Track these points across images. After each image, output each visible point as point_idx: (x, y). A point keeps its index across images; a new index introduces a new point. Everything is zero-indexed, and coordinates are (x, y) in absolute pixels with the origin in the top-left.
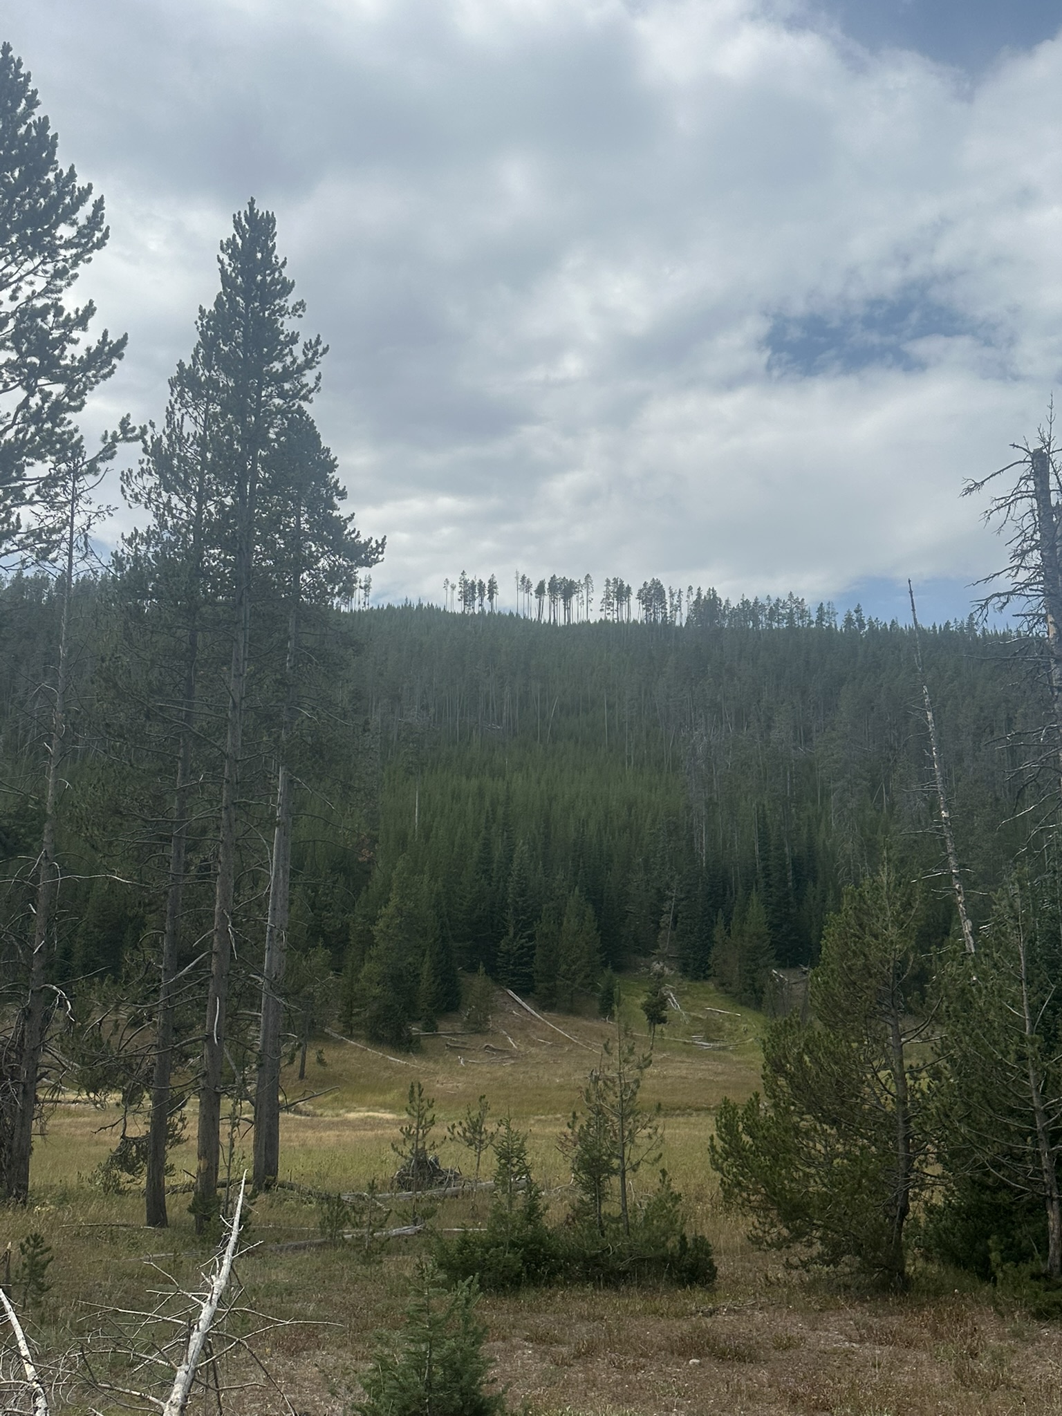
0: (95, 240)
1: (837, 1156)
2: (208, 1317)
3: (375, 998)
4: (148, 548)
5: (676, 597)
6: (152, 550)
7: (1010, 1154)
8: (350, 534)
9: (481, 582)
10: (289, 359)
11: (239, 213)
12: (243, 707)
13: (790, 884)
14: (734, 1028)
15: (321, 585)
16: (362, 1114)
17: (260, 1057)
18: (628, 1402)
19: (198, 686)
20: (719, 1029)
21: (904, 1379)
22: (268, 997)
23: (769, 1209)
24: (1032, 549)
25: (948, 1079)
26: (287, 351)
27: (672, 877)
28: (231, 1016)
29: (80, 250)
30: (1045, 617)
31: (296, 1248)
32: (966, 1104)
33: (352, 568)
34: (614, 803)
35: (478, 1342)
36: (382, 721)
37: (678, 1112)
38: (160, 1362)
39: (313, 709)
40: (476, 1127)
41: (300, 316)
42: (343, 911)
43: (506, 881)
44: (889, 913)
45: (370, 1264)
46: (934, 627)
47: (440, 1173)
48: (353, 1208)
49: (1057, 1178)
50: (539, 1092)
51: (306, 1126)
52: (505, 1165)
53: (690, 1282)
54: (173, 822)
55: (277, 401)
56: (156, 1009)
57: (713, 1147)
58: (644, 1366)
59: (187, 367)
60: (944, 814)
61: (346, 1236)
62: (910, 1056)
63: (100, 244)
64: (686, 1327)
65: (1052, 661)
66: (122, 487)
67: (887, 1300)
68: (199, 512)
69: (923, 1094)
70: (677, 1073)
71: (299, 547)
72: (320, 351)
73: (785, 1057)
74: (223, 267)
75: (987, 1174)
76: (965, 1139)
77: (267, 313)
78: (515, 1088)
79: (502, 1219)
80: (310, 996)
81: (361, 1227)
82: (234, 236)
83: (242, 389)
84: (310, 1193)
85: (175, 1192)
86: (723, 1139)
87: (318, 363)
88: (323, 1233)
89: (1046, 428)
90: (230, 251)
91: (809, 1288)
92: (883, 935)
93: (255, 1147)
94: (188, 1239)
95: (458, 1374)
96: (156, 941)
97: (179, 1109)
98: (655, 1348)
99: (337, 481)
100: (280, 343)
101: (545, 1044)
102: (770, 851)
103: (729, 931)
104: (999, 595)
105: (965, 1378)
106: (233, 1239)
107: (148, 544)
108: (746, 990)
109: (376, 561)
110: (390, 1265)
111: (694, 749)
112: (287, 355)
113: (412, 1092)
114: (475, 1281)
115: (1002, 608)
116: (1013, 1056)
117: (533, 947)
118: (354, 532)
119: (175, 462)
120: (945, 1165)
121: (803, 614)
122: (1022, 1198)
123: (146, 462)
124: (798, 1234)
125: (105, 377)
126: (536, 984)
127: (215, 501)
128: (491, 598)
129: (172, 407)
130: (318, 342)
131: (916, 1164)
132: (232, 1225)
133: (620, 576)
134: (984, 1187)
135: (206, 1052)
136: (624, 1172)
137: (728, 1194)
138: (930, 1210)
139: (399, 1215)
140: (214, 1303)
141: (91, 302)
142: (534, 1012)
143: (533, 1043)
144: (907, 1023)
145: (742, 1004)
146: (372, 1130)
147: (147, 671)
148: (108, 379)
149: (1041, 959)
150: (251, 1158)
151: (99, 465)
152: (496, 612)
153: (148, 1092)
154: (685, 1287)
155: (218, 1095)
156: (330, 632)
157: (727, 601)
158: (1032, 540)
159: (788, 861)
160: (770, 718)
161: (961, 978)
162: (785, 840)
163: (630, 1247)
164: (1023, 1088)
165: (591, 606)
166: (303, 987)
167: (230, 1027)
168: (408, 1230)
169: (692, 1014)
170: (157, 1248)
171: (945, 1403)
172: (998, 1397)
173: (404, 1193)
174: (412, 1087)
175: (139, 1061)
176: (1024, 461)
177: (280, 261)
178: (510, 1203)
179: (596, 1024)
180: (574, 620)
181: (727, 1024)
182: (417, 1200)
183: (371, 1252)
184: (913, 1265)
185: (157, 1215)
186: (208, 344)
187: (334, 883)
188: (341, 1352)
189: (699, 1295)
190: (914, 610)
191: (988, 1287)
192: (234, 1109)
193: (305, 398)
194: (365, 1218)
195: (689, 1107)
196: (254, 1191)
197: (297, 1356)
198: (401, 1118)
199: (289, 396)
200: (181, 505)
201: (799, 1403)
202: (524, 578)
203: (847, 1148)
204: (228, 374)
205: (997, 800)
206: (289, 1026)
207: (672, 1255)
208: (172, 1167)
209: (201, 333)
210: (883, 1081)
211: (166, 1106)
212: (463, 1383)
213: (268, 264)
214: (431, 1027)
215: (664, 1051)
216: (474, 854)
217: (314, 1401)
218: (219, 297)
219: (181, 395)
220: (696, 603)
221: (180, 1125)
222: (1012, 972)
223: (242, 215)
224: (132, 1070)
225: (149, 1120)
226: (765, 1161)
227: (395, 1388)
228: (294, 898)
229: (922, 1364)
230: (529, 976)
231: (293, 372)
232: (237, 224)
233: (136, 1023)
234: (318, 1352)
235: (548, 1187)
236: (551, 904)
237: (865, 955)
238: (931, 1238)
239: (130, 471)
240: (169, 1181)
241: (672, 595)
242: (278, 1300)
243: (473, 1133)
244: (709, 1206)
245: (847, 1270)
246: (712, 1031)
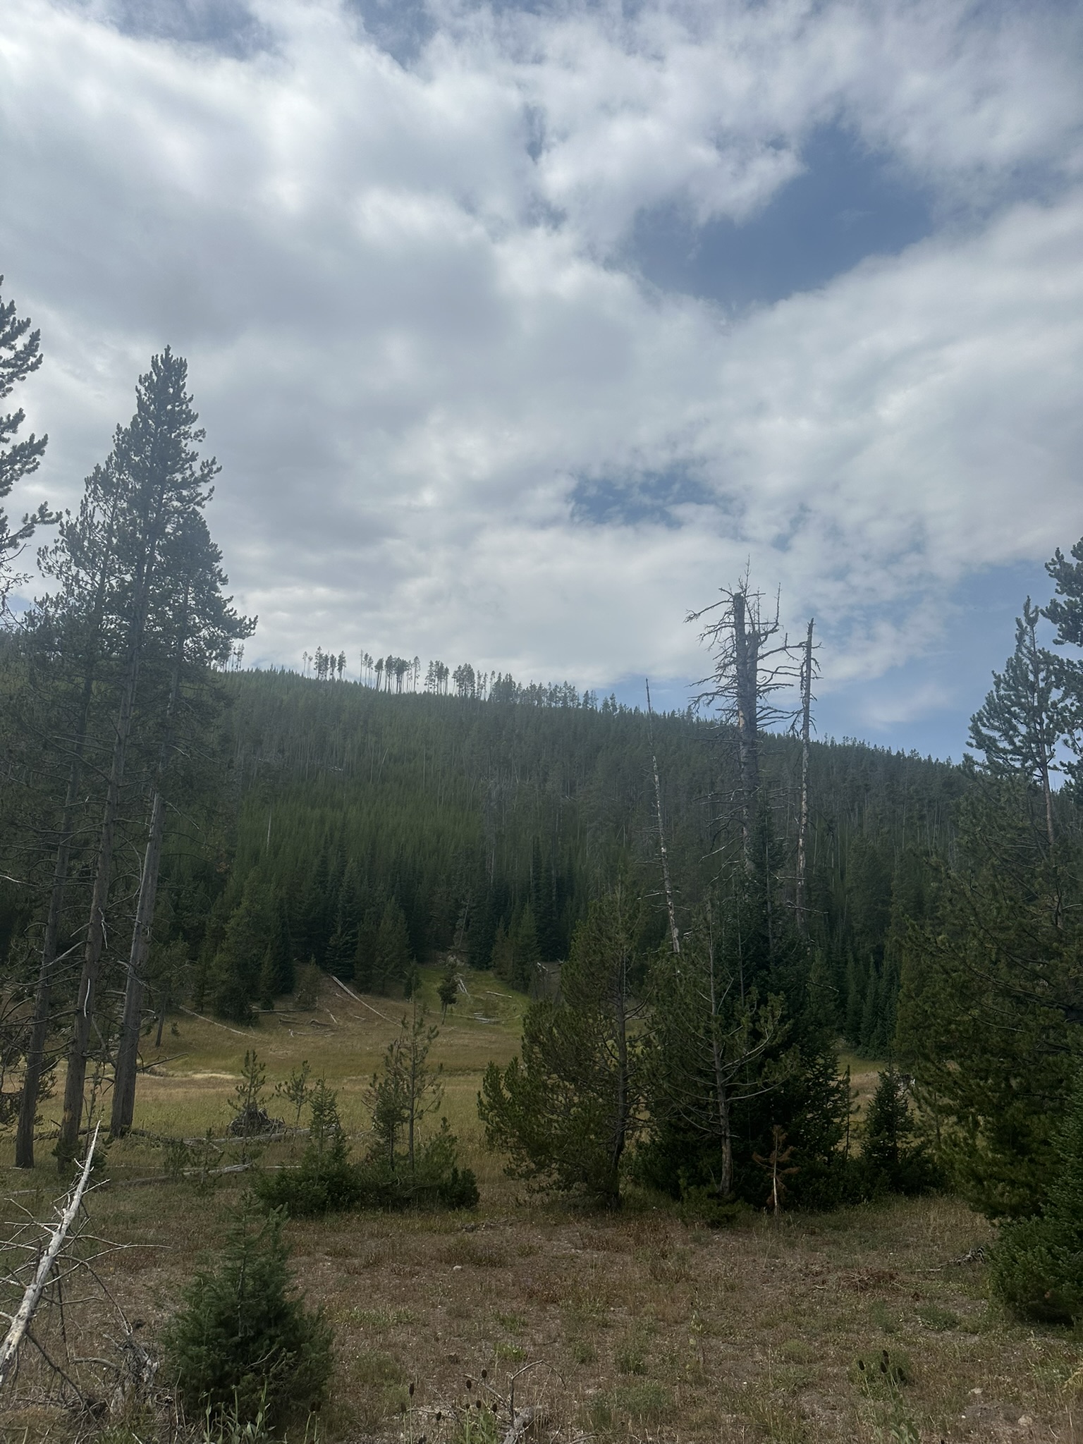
0: (29, 363)
1: (574, 1105)
2: (56, 1244)
3: (223, 982)
4: (56, 611)
5: (482, 679)
6: (59, 612)
7: (697, 1104)
8: (228, 611)
9: (333, 657)
10: (188, 472)
11: (157, 356)
12: (127, 744)
13: (554, 898)
14: (506, 1007)
15: (201, 650)
16: (206, 1075)
17: (122, 1028)
18: (404, 1301)
19: (90, 724)
20: (495, 1008)
21: (613, 1276)
22: (132, 980)
23: (520, 1148)
24: (731, 663)
25: (656, 1047)
26: (187, 465)
27: (467, 891)
28: (100, 994)
29: (16, 370)
30: (738, 712)
31: (144, 1184)
32: (669, 1066)
33: (228, 638)
34: (427, 832)
35: (284, 1258)
36: (245, 760)
37: (460, 1072)
38: (12, 1282)
39: (187, 748)
40: (298, 1086)
41: (200, 441)
42: (201, 912)
43: (337, 891)
44: (620, 921)
45: (203, 1196)
46: (664, 713)
47: (265, 1121)
48: (193, 1151)
49: (730, 1121)
50: (352, 1058)
51: (159, 1084)
52: (319, 1116)
53: (459, 1205)
54: (60, 834)
55: (175, 503)
56: (36, 987)
57: (481, 1102)
58: (418, 1272)
59: (102, 470)
60: (663, 850)
61: (185, 1174)
62: (632, 1029)
63: (34, 367)
64: (453, 1240)
65: (741, 743)
66: (38, 560)
67: (605, 1216)
68: (102, 584)
69: (638, 1058)
70: (461, 1041)
71: (185, 619)
72: (215, 469)
73: (540, 1031)
74: (140, 395)
75: (679, 1119)
76: (666, 1092)
77: (173, 435)
78: (334, 1055)
79: (314, 1158)
80: (169, 980)
81: (199, 1166)
82: (151, 373)
83: (146, 492)
84: (158, 1139)
85: (43, 1138)
86: (488, 1095)
87: (211, 478)
88: (166, 1171)
89: (744, 578)
90: (147, 384)
91: (547, 1208)
92: (615, 938)
93: (114, 1101)
94: (51, 1177)
95: (266, 1285)
96: (40, 932)
97: (50, 1070)
98: (428, 1258)
99: (221, 570)
100: (181, 459)
101: (359, 1019)
102: (541, 872)
103: (507, 933)
104: (707, 694)
105: (657, 1275)
106: (84, 1178)
107: (56, 607)
108: (517, 978)
109: (248, 635)
110: (220, 1197)
111: (490, 794)
112: (187, 469)
113: (247, 1058)
114: (284, 1209)
115: (709, 703)
116: (702, 1031)
117: (355, 943)
118: (232, 610)
119: (86, 543)
120: (652, 1112)
121: (574, 698)
122: (704, 1137)
123: (60, 542)
124: (541, 1166)
125: (29, 471)
126: (356, 972)
127: (116, 577)
128: (340, 669)
129: (86, 500)
130: (214, 462)
131: (632, 1111)
132: (84, 1166)
133: (441, 660)
134: (677, 1129)
135: (76, 1023)
136: (412, 1121)
137: (491, 1138)
138: (640, 1145)
139: (231, 1156)
140: (64, 1232)
141: (21, 410)
142: (353, 995)
143: (351, 1019)
144: (630, 1004)
145: (513, 989)
146: (214, 1088)
147: (48, 710)
148: (32, 473)
149: (725, 958)
150: (109, 1109)
151: (19, 541)
152: (344, 680)
153: (24, 1055)
154: (454, 1209)
155: (85, 1059)
156: (207, 688)
157: (520, 684)
158: (731, 657)
159: (554, 881)
160: (547, 773)
161: (668, 971)
162: (552, 866)
163: (414, 1179)
164: (708, 1054)
165: (418, 681)
166: (161, 973)
167: (99, 1003)
168: (238, 1168)
169: (476, 996)
170: (23, 1185)
171: (642, 1294)
172: (680, 1287)
173: (237, 1138)
174: (248, 1054)
175: (18, 1030)
176: (728, 601)
177: (188, 397)
178: (321, 1145)
179: (402, 1004)
180: (404, 690)
181: (501, 1004)
182: (247, 1144)
183: (204, 1187)
184: (625, 1187)
185: (25, 1158)
186: (121, 453)
187: (195, 888)
188: (173, 1269)
189: (465, 1214)
190: (649, 701)
191: (678, 1205)
192: (97, 1070)
193: (199, 504)
194: (203, 1158)
195: (469, 1069)
196: (110, 1137)
197: (137, 1273)
198: (239, 1078)
199: (186, 501)
200: (87, 578)
201: (535, 1297)
202: (367, 656)
203: (581, 1099)
204: (136, 479)
205: (701, 840)
206: (150, 1004)
207: (446, 1184)
208: (41, 1118)
209: (117, 445)
210: (610, 1048)
211: (40, 1066)
212: (269, 1292)
213: (176, 397)
214: (268, 1005)
215: (452, 1026)
216: (314, 868)
217: (147, 1310)
218: (135, 418)
219: (95, 491)
220: (497, 684)
221: (49, 1084)
222: (704, 968)
223: (159, 358)
224: (12, 1037)
225: (24, 1078)
226: (520, 1110)
227: (213, 1298)
228: (160, 900)
229: (627, 1263)
230: (351, 965)
231: (190, 483)
232: (154, 364)
233: (18, 998)
234: (154, 1270)
235: (353, 1133)
236: (373, 909)
237: (602, 953)
238: (640, 1168)
239: (46, 548)
240: (37, 1130)
241: (479, 677)
242: (125, 1227)
243: (296, 1091)
244: (478, 1145)
245: (577, 1193)
246: (489, 1009)
